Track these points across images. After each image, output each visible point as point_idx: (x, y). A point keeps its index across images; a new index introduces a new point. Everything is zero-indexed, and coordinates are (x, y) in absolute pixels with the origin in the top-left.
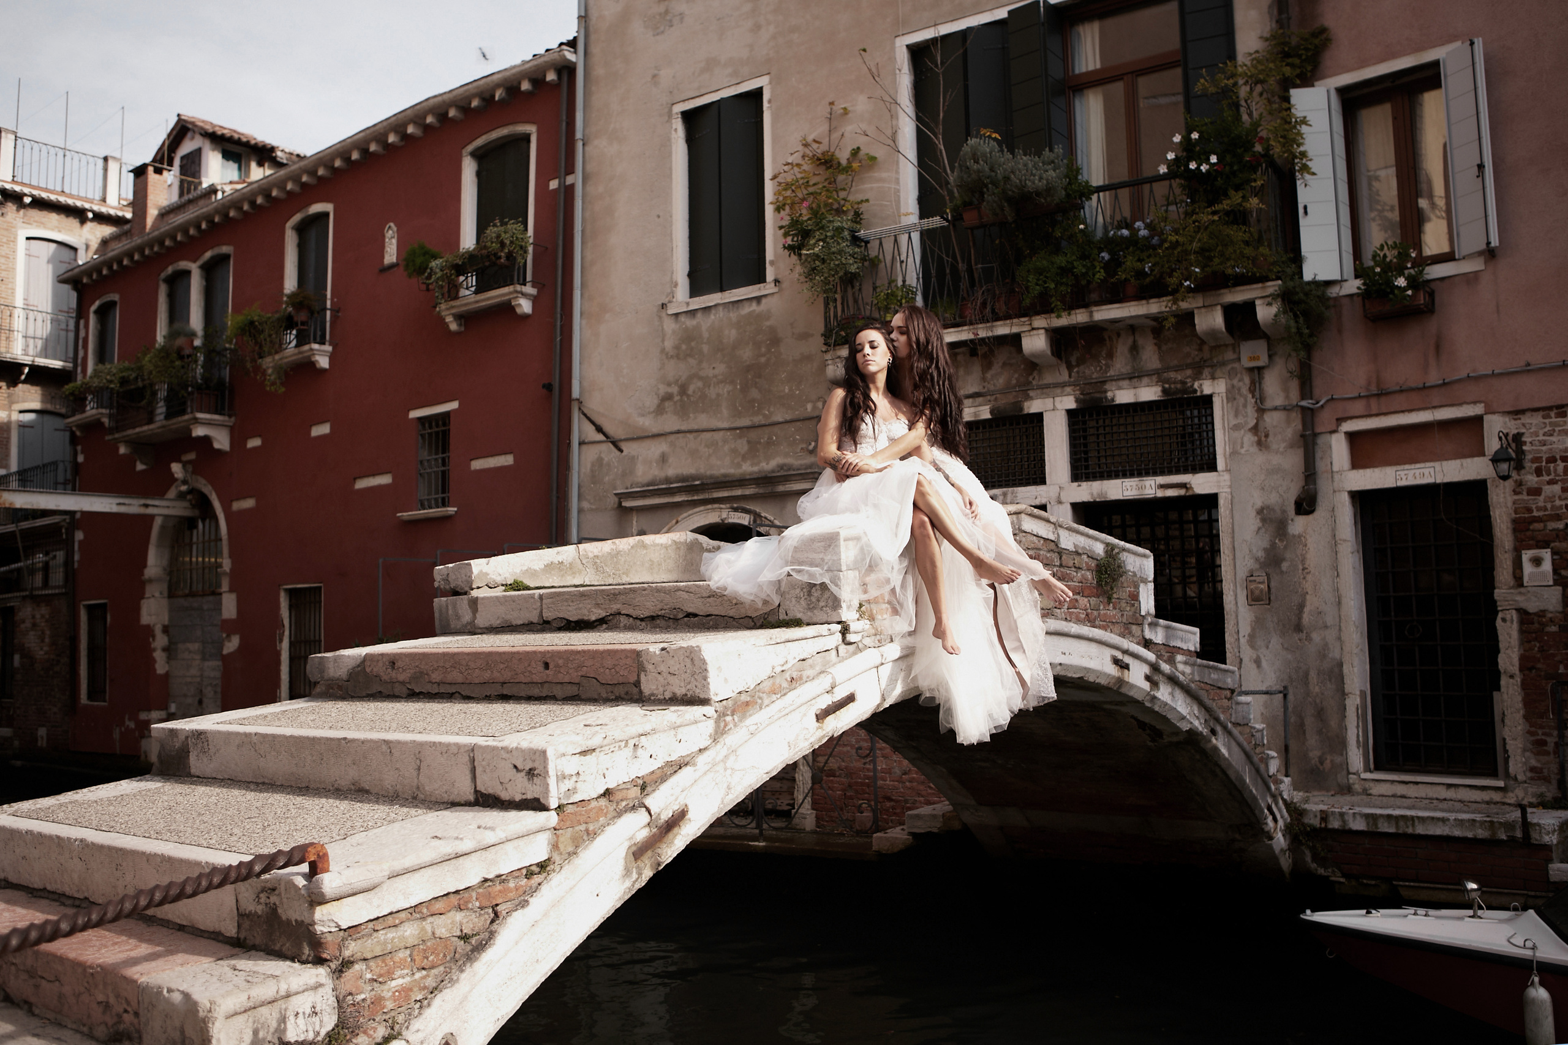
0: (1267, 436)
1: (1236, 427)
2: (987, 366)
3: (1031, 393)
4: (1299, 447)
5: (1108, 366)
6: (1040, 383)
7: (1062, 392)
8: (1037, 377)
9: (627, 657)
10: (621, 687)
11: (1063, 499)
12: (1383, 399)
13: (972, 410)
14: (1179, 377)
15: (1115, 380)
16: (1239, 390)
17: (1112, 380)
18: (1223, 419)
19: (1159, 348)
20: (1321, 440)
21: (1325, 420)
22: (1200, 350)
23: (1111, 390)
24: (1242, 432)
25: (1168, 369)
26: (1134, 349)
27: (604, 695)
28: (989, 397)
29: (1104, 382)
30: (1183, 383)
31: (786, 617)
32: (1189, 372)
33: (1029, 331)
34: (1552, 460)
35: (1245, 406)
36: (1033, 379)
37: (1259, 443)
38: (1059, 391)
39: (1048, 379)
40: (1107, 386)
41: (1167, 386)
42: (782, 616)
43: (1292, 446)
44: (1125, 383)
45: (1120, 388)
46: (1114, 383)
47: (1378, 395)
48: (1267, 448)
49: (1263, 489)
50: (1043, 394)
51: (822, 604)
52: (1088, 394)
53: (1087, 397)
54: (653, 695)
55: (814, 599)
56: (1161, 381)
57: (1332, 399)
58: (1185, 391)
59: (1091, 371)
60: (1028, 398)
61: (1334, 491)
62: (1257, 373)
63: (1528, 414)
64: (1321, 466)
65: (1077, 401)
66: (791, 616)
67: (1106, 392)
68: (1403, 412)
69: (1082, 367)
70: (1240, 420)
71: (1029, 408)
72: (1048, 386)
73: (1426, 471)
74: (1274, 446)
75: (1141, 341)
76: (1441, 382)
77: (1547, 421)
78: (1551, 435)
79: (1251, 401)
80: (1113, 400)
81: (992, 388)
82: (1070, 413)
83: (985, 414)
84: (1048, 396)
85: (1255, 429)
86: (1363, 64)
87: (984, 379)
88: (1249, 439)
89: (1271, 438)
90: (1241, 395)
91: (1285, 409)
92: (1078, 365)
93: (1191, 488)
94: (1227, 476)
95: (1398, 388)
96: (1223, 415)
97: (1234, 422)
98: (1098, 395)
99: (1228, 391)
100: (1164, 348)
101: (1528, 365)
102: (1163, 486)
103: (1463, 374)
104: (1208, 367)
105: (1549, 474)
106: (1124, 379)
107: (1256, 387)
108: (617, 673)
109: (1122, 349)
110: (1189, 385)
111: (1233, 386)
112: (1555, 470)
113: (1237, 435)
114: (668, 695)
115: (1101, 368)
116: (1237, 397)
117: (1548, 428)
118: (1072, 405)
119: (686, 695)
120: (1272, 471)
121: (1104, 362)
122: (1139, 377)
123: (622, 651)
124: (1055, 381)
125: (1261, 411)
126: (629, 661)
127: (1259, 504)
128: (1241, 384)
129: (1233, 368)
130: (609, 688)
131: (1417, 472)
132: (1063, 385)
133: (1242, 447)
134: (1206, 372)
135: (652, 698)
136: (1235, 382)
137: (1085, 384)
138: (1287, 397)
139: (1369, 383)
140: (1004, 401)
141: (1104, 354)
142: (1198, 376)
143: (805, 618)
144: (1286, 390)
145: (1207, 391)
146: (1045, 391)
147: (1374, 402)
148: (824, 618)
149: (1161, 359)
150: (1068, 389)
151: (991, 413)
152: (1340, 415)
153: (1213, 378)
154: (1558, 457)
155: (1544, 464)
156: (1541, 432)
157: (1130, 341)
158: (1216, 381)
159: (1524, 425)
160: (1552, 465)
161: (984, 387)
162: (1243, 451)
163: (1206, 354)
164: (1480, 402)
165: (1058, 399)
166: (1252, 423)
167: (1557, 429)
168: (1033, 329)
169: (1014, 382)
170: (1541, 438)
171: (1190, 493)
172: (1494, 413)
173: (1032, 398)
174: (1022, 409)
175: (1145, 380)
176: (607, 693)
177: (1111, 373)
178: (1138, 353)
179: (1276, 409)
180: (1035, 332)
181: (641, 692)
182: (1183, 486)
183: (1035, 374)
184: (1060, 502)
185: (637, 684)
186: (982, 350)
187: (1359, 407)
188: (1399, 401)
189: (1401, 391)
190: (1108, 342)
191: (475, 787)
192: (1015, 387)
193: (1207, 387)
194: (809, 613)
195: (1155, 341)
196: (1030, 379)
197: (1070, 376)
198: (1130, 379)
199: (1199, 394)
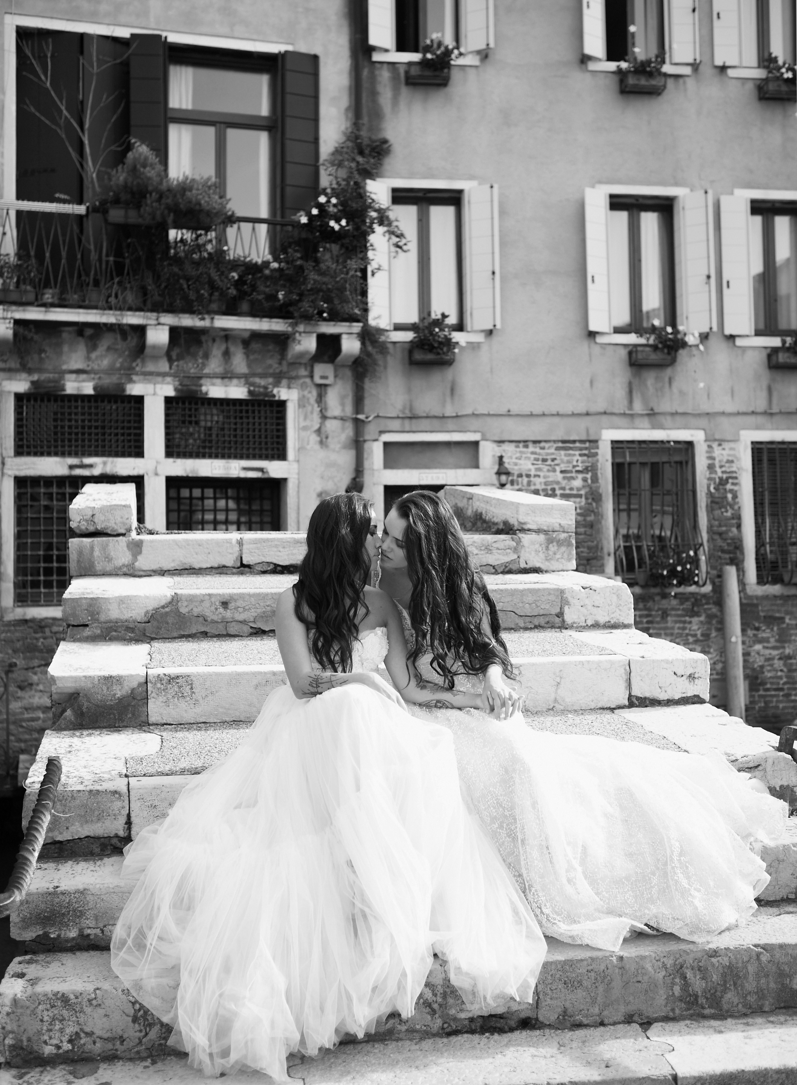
0: (327, 438)
1: (305, 428)
2: (92, 347)
3: (135, 378)
4: (350, 449)
5: (204, 365)
6: (143, 370)
7: (163, 381)
8: (140, 365)
9: (550, 594)
10: (542, 617)
11: (159, 471)
12: (414, 421)
13: (76, 385)
14: (263, 382)
15: (210, 377)
16: (308, 399)
17: (207, 377)
18: (295, 421)
19: (248, 357)
20: (367, 445)
21: (370, 431)
22: (280, 364)
23: (206, 385)
24: (309, 432)
25: (254, 375)
26: (227, 354)
27: (522, 625)
28: (92, 376)
29: (200, 378)
30: (266, 388)
31: (525, 566)
32: (271, 380)
33: (156, 325)
34: (520, 476)
35: (312, 412)
36: (137, 365)
37: (321, 442)
38: (160, 379)
39: (150, 367)
40: (203, 381)
41: (252, 388)
42: (523, 565)
43: (345, 447)
44: (218, 381)
45: (213, 384)
46: (208, 380)
47: (410, 418)
48: (327, 446)
49: (322, 478)
50: (145, 379)
51: (558, 556)
52: (187, 385)
53: (185, 388)
54: (574, 623)
55: (551, 553)
56: (248, 383)
57: (378, 416)
58: (266, 394)
59: (191, 367)
60: (131, 381)
61: (374, 484)
62: (322, 388)
63: (507, 444)
64: (366, 464)
65: (176, 390)
66: (530, 565)
67: (201, 386)
68: (426, 432)
69: (181, 363)
70: (308, 423)
71: (131, 390)
72: (151, 374)
73: (441, 475)
74: (332, 446)
75: (232, 349)
76: (454, 415)
77: (518, 450)
78: (520, 459)
79: (317, 409)
80: (206, 393)
81: (96, 367)
82: (168, 400)
83: (88, 389)
84: (149, 382)
85: (319, 431)
86: (411, 176)
87: (88, 358)
88: (314, 438)
89: (330, 440)
90: (309, 404)
91: (342, 419)
92: (178, 360)
93: (267, 472)
94: (295, 466)
95: (425, 415)
96: (295, 418)
97: (303, 424)
98: (194, 388)
99: (299, 400)
100: (252, 357)
101: (509, 411)
102: (245, 469)
103: (469, 411)
104: (286, 378)
105: (518, 484)
106: (217, 377)
107: (320, 398)
108: (537, 606)
109: (217, 352)
110: (270, 390)
111: (304, 396)
112: (522, 483)
113: (303, 434)
114: (590, 623)
115: (198, 366)
116: (307, 405)
117: (518, 455)
118: (172, 393)
119: (609, 622)
120: (331, 465)
121: (200, 361)
122: (231, 378)
123: (544, 589)
124: (156, 370)
125: (324, 417)
126: (552, 598)
127: (319, 489)
128: (309, 395)
129: (304, 382)
130: (528, 619)
131: (435, 475)
132: (164, 375)
133: (308, 444)
134: (284, 382)
135: (575, 625)
136: (306, 393)
137: (184, 377)
138: (343, 410)
139: (404, 408)
140: (108, 381)
141: (201, 353)
142: (277, 384)
143: (543, 567)
144: (343, 405)
145: (283, 397)
146: (147, 377)
147: (407, 422)
148: (561, 567)
149: (249, 366)
150: (169, 379)
151: (95, 389)
152: (382, 429)
153: (289, 387)
154: (524, 474)
155: (515, 478)
156: (514, 457)
157: (223, 347)
158: (291, 390)
159: (504, 451)
160: (520, 479)
161: (88, 366)
162: (308, 447)
163: (285, 368)
164: (479, 432)
165: (158, 386)
166: (316, 426)
167: (524, 456)
168: (159, 324)
169: (118, 365)
170: (514, 460)
171: (266, 476)
172: (487, 440)
173: (134, 382)
174: (124, 390)
175: (235, 381)
176: (525, 623)
177: (206, 371)
178: (229, 358)
179: (335, 418)
180: (160, 327)
181: (563, 621)
182: (261, 470)
183: (139, 361)
184: (156, 474)
185: (560, 615)
186: (89, 332)
187: (396, 424)
188: (425, 424)
189: (427, 417)
190: (204, 345)
191: (630, 694)
192: (120, 369)
193: (282, 393)
194: (547, 563)
195: (244, 351)
196: (134, 364)
197: (170, 368)
198: (223, 378)
199: (277, 398)
